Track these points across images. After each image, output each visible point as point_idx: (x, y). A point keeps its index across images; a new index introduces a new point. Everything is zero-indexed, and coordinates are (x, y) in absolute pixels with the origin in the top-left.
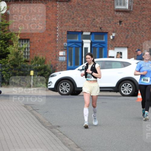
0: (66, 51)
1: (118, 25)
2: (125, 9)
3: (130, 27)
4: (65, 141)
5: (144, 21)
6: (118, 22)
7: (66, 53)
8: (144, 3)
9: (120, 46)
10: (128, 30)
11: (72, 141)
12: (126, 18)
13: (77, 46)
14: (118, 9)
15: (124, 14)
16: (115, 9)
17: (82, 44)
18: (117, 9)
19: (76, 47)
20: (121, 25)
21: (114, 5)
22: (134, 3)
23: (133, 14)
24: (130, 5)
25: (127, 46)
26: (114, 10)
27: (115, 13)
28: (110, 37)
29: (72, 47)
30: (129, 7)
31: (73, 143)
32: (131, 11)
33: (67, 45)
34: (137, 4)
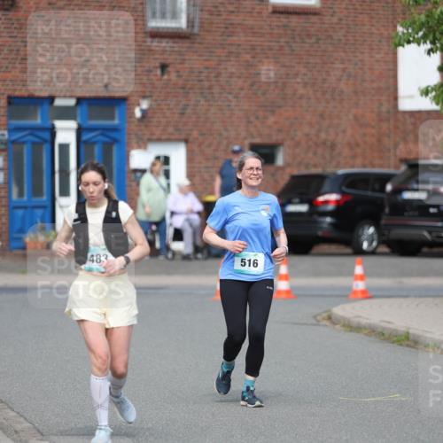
0: (4, 153)
1: (156, 75)
2: (178, 29)
3: (191, 83)
4: (4, 421)
5: (232, 63)
6: (157, 68)
7: (4, 160)
8: (233, 12)
9: (163, 137)
10: (186, 90)
11: (25, 419)
12: (180, 55)
13: (36, 140)
14: (155, 30)
15: (174, 43)
16: (148, 30)
17: (53, 132)
18: (153, 28)
19: (34, 143)
20: (166, 77)
21: (143, 16)
22: (202, 10)
23: (199, 43)
24: (191, 16)
25: (183, 136)
26: (145, 33)
27: (149, 40)
28: (133, 113)
29: (24, 143)
30: (190, 22)
31: (29, 425)
32: (194, 34)
33: (7, 136)
34: (211, 15)
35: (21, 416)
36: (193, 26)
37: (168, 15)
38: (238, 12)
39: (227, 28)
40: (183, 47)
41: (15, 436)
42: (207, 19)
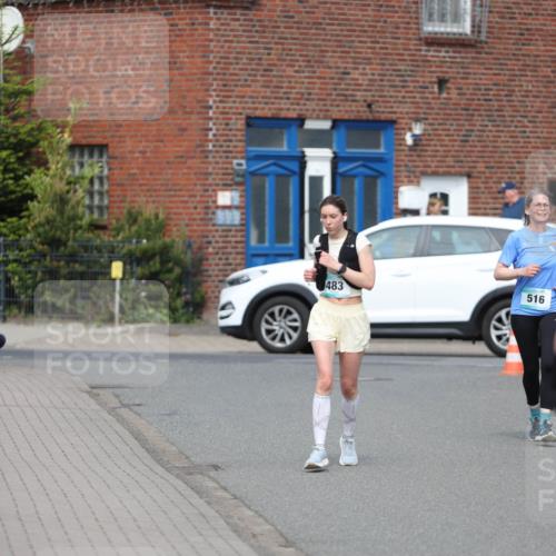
0: (241, 188)
1: (432, 93)
2: (461, 34)
3: (476, 102)
4: (239, 522)
5: (529, 78)
6: (434, 82)
7: (241, 196)
8: (530, 14)
9: (441, 170)
10: (470, 112)
11: (265, 520)
12: (463, 68)
13: (282, 171)
14: (433, 36)
15: (455, 52)
16: (423, 36)
17: (302, 162)
18: (429, 33)
19: (278, 175)
20: (444, 95)
21: (417, 18)
22: (491, 12)
23: (487, 53)
24: (478, 19)
25: (466, 170)
26: (420, 39)
27: (424, 48)
28: (404, 140)
29: (266, 175)
30: (476, 27)
31: (268, 527)
32: (481, 42)
33: (244, 167)
34: (503, 18)
35: (261, 516)
36: (479, 32)
37: (448, 17)
38: (537, 14)
39: (522, 34)
40: (466, 58)
41: (252, 541)
42: (497, 23)
